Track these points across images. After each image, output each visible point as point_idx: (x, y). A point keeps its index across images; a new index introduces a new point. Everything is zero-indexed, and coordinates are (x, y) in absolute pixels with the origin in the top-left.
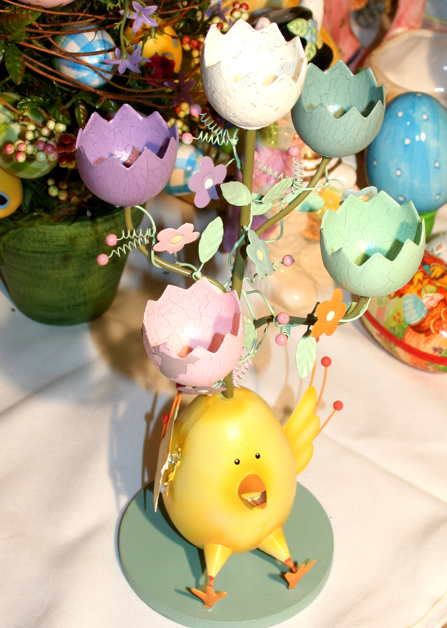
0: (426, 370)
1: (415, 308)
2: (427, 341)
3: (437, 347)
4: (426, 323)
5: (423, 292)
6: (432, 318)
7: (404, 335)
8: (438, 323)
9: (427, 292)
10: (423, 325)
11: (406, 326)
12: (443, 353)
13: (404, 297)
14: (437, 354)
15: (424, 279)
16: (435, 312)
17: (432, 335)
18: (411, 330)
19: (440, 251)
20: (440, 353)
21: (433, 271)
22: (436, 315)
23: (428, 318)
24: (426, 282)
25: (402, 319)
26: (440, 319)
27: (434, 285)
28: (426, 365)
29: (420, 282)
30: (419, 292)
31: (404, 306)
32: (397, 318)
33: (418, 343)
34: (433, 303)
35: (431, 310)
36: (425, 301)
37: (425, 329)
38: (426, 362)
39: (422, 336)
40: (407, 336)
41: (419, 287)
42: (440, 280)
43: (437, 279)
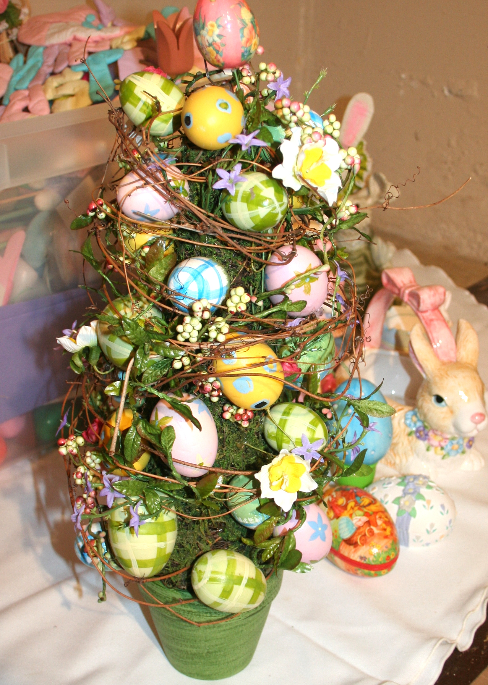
0: (355, 574)
1: (347, 526)
2: (355, 551)
3: (362, 555)
4: (355, 538)
5: (354, 515)
6: (359, 534)
7: (339, 546)
8: (363, 538)
9: (356, 516)
10: (352, 539)
11: (341, 540)
12: (367, 560)
13: (340, 518)
14: (363, 561)
15: (355, 506)
16: (362, 529)
17: (358, 547)
18: (344, 543)
19: (374, 491)
20: (365, 560)
21: (363, 501)
22: (362, 532)
23: (357, 534)
24: (356, 508)
25: (338, 535)
26: (365, 535)
27: (362, 510)
28: (356, 570)
29: (352, 508)
30: (351, 515)
31: (339, 525)
32: (335, 534)
33: (349, 553)
34: (360, 524)
35: (359, 528)
36: (354, 521)
37: (354, 542)
38: (356, 568)
39: (352, 547)
40: (341, 548)
41: (351, 512)
42: (368, 508)
43: (365, 507)
